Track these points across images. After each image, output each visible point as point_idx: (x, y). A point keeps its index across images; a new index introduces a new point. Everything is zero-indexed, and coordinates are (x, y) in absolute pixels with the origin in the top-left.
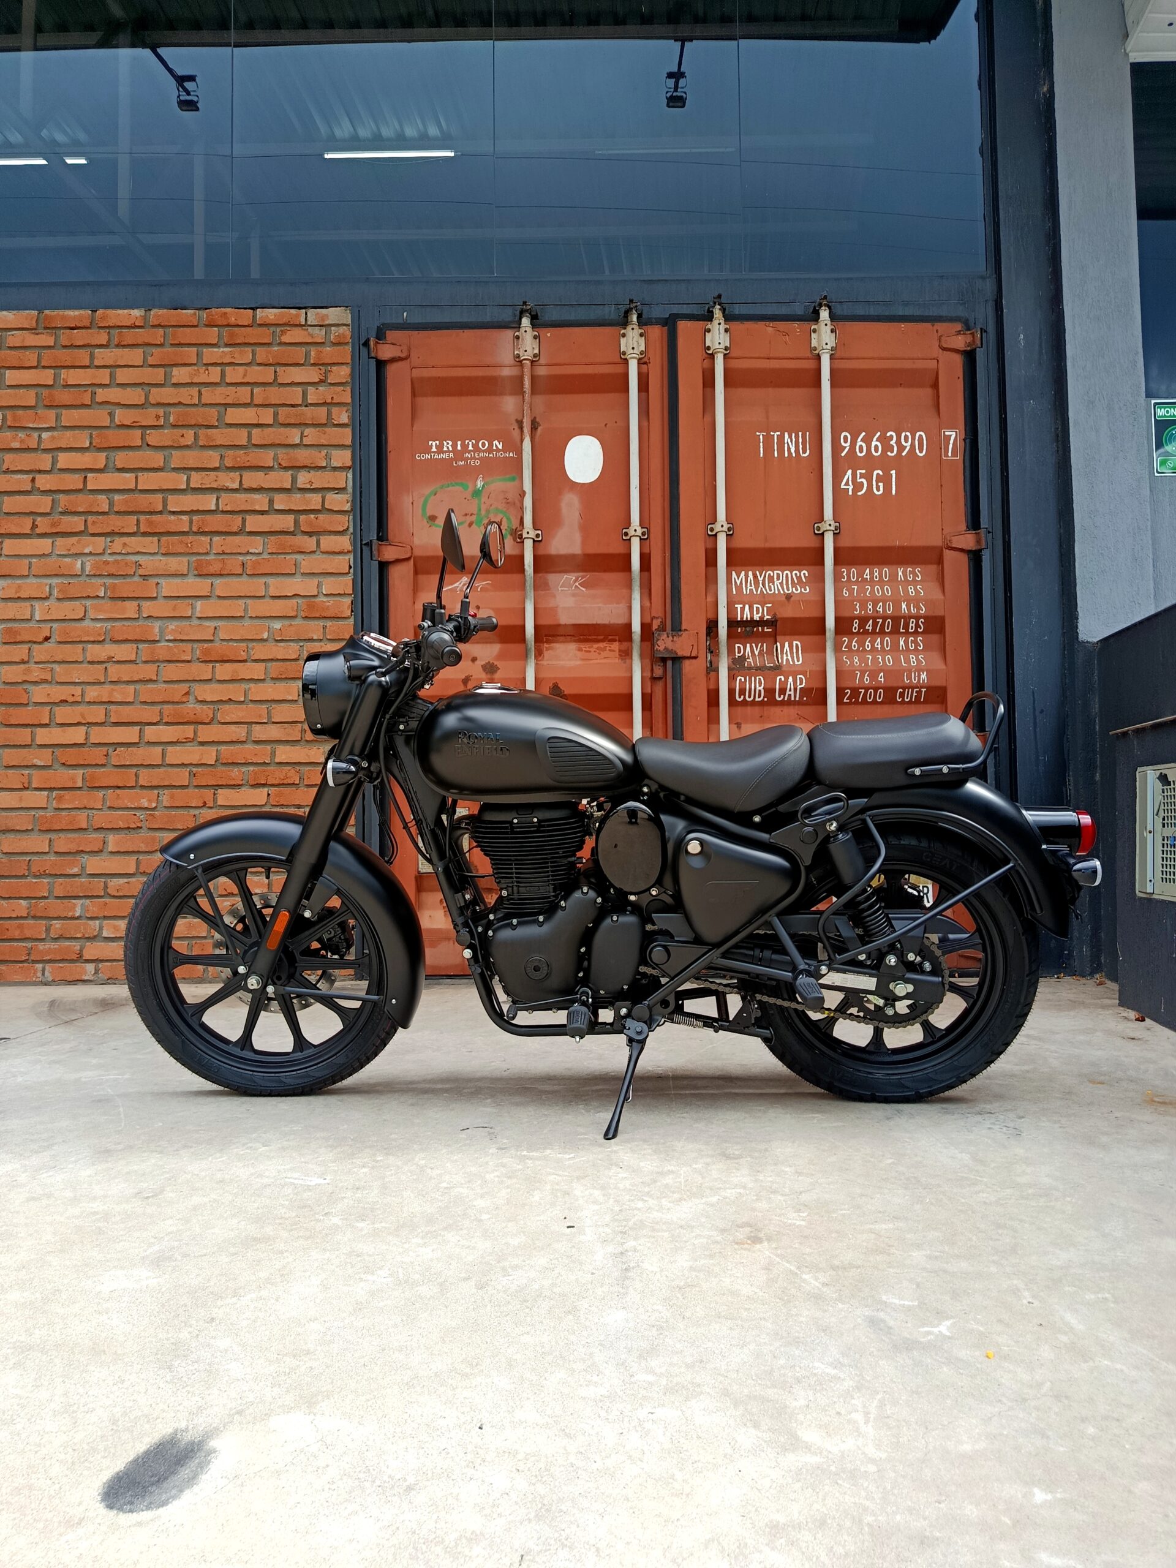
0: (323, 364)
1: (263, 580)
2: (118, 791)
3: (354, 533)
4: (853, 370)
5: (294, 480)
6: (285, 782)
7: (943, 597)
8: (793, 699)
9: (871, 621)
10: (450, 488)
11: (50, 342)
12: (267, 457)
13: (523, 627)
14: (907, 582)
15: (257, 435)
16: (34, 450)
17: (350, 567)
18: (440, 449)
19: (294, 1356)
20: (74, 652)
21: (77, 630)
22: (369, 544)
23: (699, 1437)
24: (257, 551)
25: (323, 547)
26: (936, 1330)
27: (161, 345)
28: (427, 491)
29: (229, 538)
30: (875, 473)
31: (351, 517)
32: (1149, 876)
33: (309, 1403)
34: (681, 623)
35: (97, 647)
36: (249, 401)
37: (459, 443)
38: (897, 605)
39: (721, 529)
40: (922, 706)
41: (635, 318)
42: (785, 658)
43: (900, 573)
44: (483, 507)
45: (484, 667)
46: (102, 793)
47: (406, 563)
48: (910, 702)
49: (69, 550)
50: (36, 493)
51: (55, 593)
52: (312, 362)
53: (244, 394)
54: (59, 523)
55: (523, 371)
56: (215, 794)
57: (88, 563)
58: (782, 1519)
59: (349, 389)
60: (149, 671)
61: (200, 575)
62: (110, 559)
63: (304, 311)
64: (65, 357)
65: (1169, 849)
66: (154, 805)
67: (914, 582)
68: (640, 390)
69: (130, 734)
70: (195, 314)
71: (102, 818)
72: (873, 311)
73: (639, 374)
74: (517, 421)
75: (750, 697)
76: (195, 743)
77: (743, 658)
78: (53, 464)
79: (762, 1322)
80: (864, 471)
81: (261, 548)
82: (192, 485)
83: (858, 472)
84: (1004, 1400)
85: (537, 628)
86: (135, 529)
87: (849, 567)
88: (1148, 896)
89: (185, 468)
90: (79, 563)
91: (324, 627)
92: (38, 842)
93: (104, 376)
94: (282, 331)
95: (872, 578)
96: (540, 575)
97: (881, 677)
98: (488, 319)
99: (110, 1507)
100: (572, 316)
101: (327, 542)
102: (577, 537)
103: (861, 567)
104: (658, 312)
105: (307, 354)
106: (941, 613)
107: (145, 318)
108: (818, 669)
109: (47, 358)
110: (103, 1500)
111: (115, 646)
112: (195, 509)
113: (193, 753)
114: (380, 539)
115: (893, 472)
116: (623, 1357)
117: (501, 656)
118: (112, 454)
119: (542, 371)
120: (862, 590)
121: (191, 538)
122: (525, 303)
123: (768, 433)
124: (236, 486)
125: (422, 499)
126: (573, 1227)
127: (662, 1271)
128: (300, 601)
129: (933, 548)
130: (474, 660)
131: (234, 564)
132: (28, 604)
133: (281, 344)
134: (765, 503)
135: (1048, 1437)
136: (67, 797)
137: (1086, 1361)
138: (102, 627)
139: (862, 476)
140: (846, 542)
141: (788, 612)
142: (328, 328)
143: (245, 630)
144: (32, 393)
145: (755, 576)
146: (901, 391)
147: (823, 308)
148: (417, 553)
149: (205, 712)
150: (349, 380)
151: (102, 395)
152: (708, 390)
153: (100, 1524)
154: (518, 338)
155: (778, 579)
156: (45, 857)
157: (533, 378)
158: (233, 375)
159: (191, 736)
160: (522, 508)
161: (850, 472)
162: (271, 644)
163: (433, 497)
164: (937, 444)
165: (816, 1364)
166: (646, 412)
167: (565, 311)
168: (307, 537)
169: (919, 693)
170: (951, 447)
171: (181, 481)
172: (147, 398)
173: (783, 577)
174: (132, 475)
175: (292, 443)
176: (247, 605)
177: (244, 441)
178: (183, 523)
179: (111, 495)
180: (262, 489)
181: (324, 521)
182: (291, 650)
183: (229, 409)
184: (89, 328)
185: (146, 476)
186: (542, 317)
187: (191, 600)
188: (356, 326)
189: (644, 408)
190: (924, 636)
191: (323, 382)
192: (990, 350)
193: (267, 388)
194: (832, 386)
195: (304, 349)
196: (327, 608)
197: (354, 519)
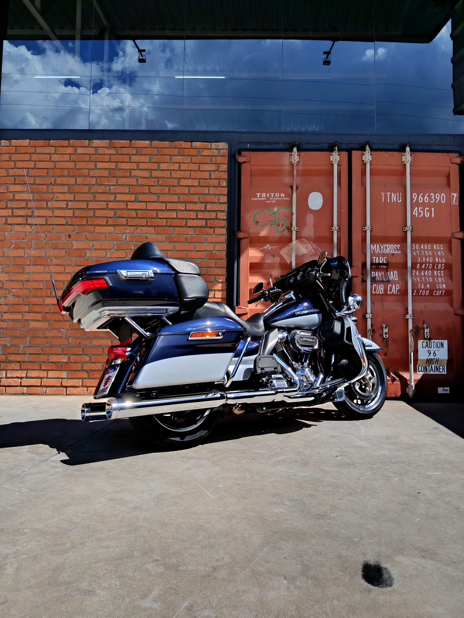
0: (217, 164)
1: (194, 244)
3: (227, 228)
4: (417, 170)
5: (206, 207)
7: (451, 256)
8: (394, 293)
9: (424, 264)
10: (264, 211)
11: (114, 152)
12: (196, 198)
13: (291, 264)
14: (437, 250)
15: (192, 190)
16: (107, 193)
17: (226, 240)
18: (261, 196)
24: (191, 234)
25: (216, 232)
27: (156, 155)
28: (256, 212)
29: (181, 228)
30: (426, 209)
31: (226, 221)
33: (400, 552)
36: (189, 177)
37: (268, 194)
38: (434, 259)
39: (368, 229)
40: (443, 297)
41: (337, 148)
42: (391, 277)
43: (435, 247)
44: (277, 218)
45: (275, 278)
47: (247, 239)
48: (439, 295)
49: (121, 231)
50: (108, 209)
51: (115, 247)
52: (213, 162)
53: (187, 174)
54: (117, 221)
55: (293, 168)
57: (128, 236)
59: (227, 173)
61: (170, 242)
62: (136, 235)
63: (210, 143)
64: (120, 158)
67: (440, 250)
68: (338, 176)
70: (169, 143)
72: (425, 148)
73: (338, 169)
74: (290, 186)
75: (378, 292)
77: (375, 277)
78: (115, 199)
80: (422, 208)
81: (193, 232)
82: (167, 208)
83: (420, 208)
86: (146, 224)
87: (415, 244)
89: (164, 202)
90: (124, 237)
91: (216, 263)
93: (134, 166)
94: (202, 151)
95: (424, 248)
97: (428, 286)
98: (279, 148)
100: (311, 147)
101: (218, 231)
102: (312, 230)
103: (420, 244)
104: (343, 146)
105: (211, 160)
106: (450, 262)
107: (151, 145)
108: (404, 282)
109: (113, 158)
112: (168, 217)
114: (238, 230)
115: (433, 209)
118: (137, 196)
119: (300, 168)
120: (420, 253)
121: (167, 228)
122: (295, 142)
123: (386, 193)
124: (184, 209)
125: (254, 215)
126: (419, 493)
128: (207, 252)
129: (448, 237)
130: (271, 276)
131: (182, 238)
133: (201, 156)
134: (384, 219)
139: (421, 210)
140: (415, 235)
141: (393, 260)
142: (219, 150)
145: (380, 246)
146: (435, 178)
147: (407, 147)
148: (251, 235)
150: (227, 170)
151: (134, 173)
152: (364, 176)
154: (291, 155)
155: (389, 248)
157: (297, 170)
158: (183, 167)
160: (292, 219)
161: (416, 208)
163: (258, 214)
164: (449, 199)
166: (339, 184)
167: (308, 145)
168: (210, 229)
169: (442, 292)
170: (454, 200)
171: (163, 207)
172: (151, 175)
173: (390, 247)
174: (145, 204)
175: (205, 193)
176: (187, 254)
177: (187, 192)
178: (164, 222)
179: (136, 211)
180: (194, 210)
181: (217, 223)
182: (203, 271)
183: (181, 180)
184: (129, 148)
185: (150, 204)
186: (300, 147)
187: (166, 251)
188: (230, 149)
189: (339, 182)
190: (444, 270)
191: (217, 170)
193: (196, 172)
194: (410, 176)
195: (210, 158)
196: (217, 255)
197: (228, 222)
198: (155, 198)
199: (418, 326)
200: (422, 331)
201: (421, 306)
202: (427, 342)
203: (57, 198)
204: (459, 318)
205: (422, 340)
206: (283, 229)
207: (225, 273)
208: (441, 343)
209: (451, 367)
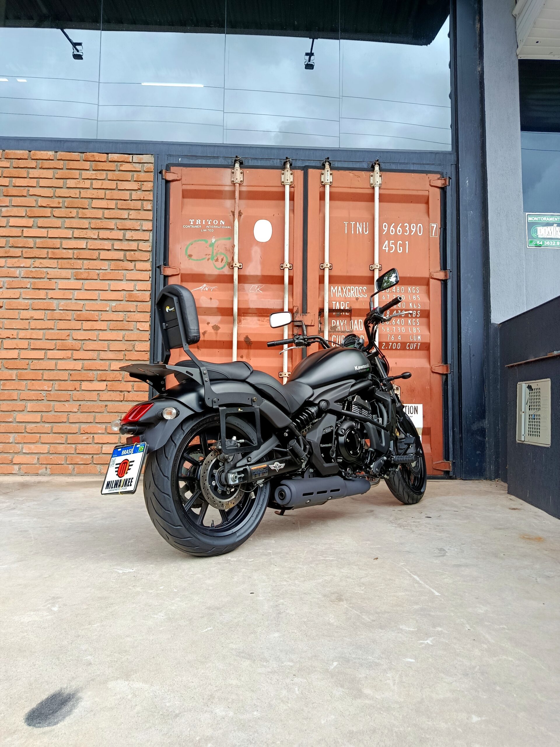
0: (140, 181)
1: (107, 282)
2: (33, 382)
3: (152, 262)
4: (389, 195)
5: (124, 235)
6: (115, 379)
7: (429, 301)
10: (199, 242)
11: (8, 165)
12: (112, 224)
13: (232, 309)
14: (414, 294)
15: (107, 213)
17: (150, 278)
18: (195, 223)
19: (119, 653)
20: (14, 314)
21: (15, 303)
22: (159, 267)
23: (315, 692)
24: (105, 268)
25: (137, 268)
26: (426, 642)
27: (62, 169)
28: (188, 243)
29: (92, 262)
30: (399, 242)
31: (151, 254)
32: (523, 433)
33: (127, 676)
34: (307, 309)
35: (25, 311)
36: (103, 197)
37: (204, 221)
38: (408, 304)
39: (327, 266)
40: (418, 352)
41: (288, 166)
42: (355, 327)
43: (409, 289)
44: (215, 252)
45: (213, 327)
46: (25, 382)
47: (177, 276)
48: (413, 349)
49: (13, 265)
51: (6, 285)
52: (135, 180)
53: (101, 194)
54: (9, 251)
55: (235, 189)
56: (80, 384)
57: (22, 271)
58: (354, 729)
59: (152, 193)
60: (50, 324)
61: (77, 279)
62: (34, 270)
63: (131, 156)
64: (15, 172)
65: (532, 420)
66: (50, 389)
67: (416, 294)
68: (290, 200)
70: (79, 155)
71: (25, 395)
72: (399, 167)
73: (290, 192)
74: (232, 211)
76: (72, 359)
77: (335, 327)
78: (7, 224)
79: (345, 638)
80: (393, 242)
81: (107, 267)
82: (75, 236)
83: (391, 242)
84: (458, 674)
85: (239, 309)
86: (46, 256)
88: (522, 442)
89: (71, 228)
90: (18, 272)
91: (137, 306)
93: (33, 182)
94: (121, 165)
95: (396, 291)
96: (241, 284)
97: (400, 338)
98: (219, 163)
99: (29, 725)
100: (259, 163)
101: (139, 265)
102: (259, 267)
104: (299, 164)
105: (133, 176)
106: (428, 309)
107: (54, 155)
109: (7, 172)
110: (25, 722)
111: (34, 311)
112: (76, 247)
114: (165, 265)
116: (278, 654)
117: (221, 322)
118: (36, 219)
119: (244, 189)
120: (392, 297)
121: (73, 261)
122: (237, 157)
123: (349, 222)
124: (96, 237)
125: (186, 247)
126: (253, 593)
127: (296, 614)
128: (125, 292)
129: (425, 278)
130: (208, 323)
131: (93, 274)
133: (120, 171)
134: (347, 255)
135: (478, 692)
136: (7, 384)
137: (495, 657)
138: (28, 303)
139: (392, 244)
141: (356, 306)
142: (143, 164)
143: (98, 305)
145: (342, 289)
146: (412, 205)
147: (377, 165)
148: (183, 272)
149: (77, 344)
150: (152, 189)
151: (32, 191)
152: (321, 201)
153: (24, 733)
154: (233, 173)
155: (352, 291)
157: (240, 192)
158: (96, 184)
159: (70, 356)
160: (233, 253)
161: (387, 242)
162: (110, 312)
163: (191, 246)
164: (428, 230)
165: (370, 657)
166: (292, 210)
167: (256, 161)
168: (129, 262)
169: (417, 345)
170: (434, 231)
171: (69, 233)
172: (54, 193)
173: (355, 290)
174: (46, 230)
175: (123, 218)
176: (99, 294)
177: (100, 216)
178: (69, 254)
179: (35, 239)
180: (108, 239)
181: (138, 255)
182: (120, 316)
183: (94, 200)
184: (27, 159)
185: (52, 231)
186: (246, 163)
187: (72, 291)
188: (156, 164)
189: (292, 208)
190: (420, 319)
191: (139, 189)
192: (453, 188)
193: (113, 191)
194: (380, 201)
195: (131, 173)
196: (138, 296)
197: (152, 255)
204: (438, 376)
206: (222, 266)
207: (148, 319)
208: (415, 408)
209: (428, 437)
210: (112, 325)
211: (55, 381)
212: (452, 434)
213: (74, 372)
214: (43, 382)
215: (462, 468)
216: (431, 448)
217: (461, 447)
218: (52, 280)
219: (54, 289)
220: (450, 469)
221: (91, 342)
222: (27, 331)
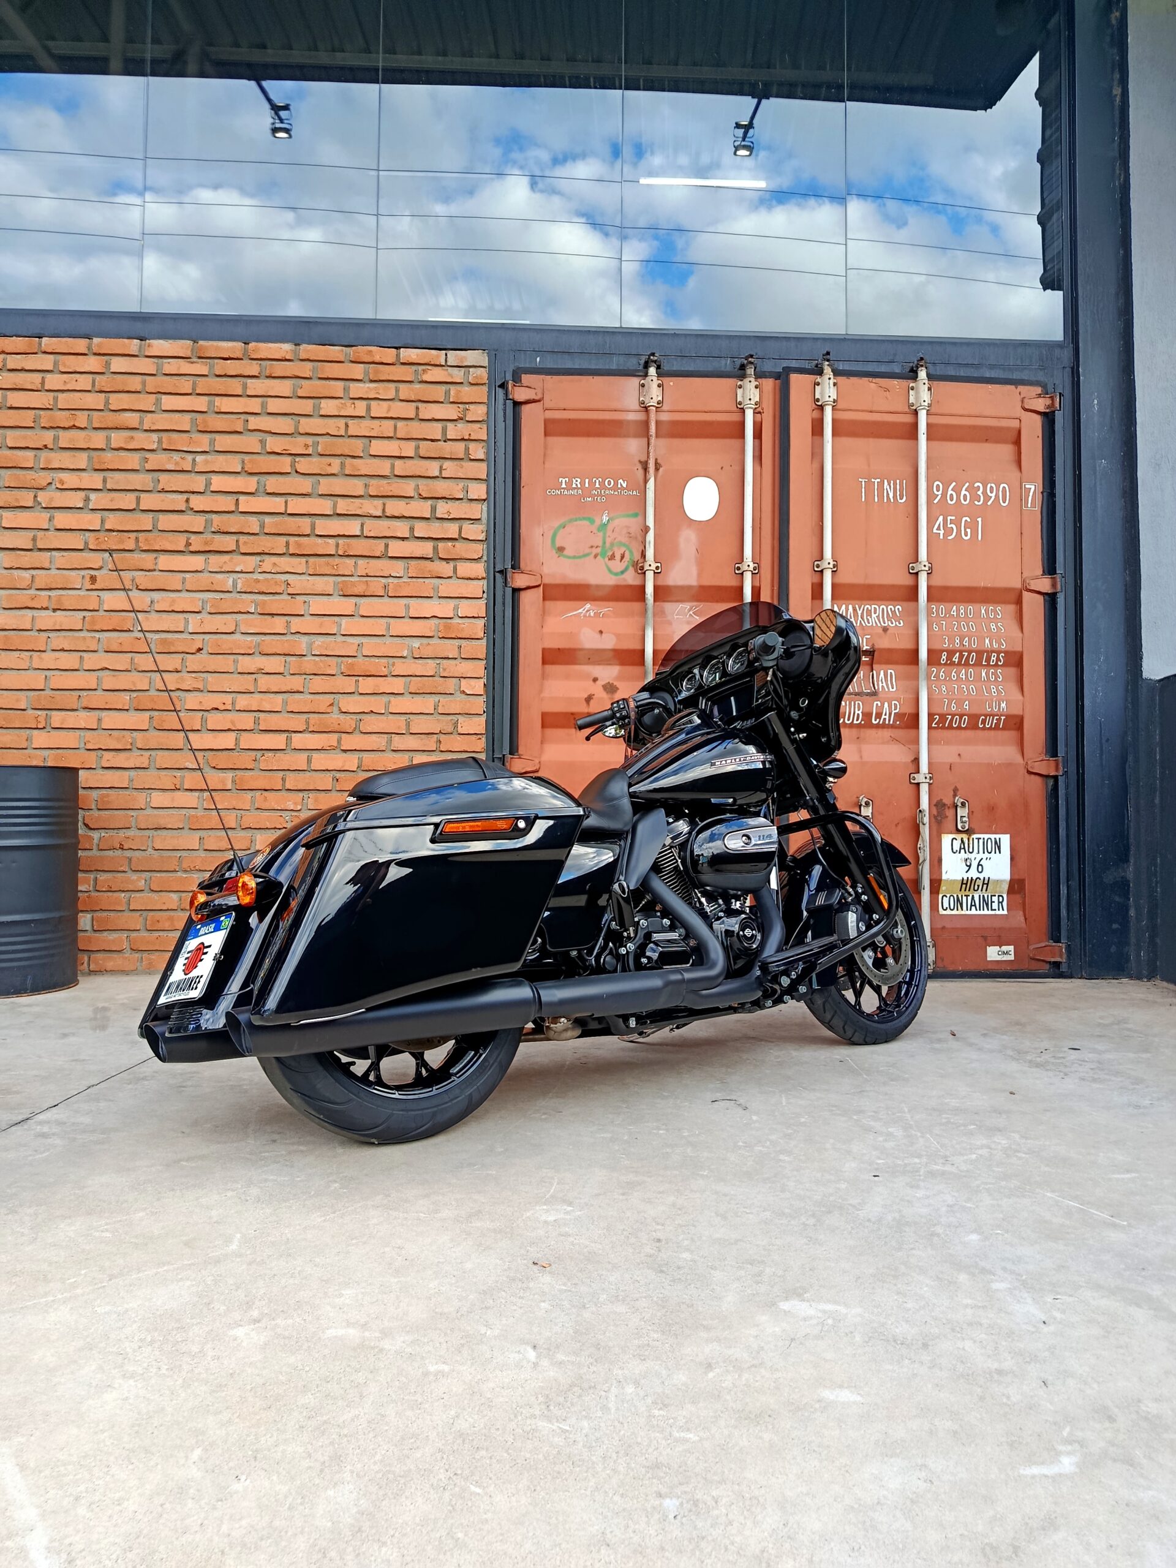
0: (461, 403)
1: (404, 601)
2: (265, 793)
3: (488, 561)
4: (945, 426)
5: (434, 509)
7: (1021, 635)
8: (887, 722)
9: (957, 654)
10: (579, 522)
11: (205, 370)
12: (408, 488)
13: (643, 651)
14: (991, 621)
15: (400, 467)
16: (188, 472)
17: (484, 592)
18: (569, 486)
19: (751, 1264)
20: (225, 663)
21: (226, 643)
22: (502, 572)
24: (398, 575)
25: (460, 573)
27: (310, 378)
28: (557, 523)
29: (372, 561)
30: (964, 519)
31: (485, 547)
35: (247, 658)
36: (391, 435)
37: (587, 481)
38: (981, 642)
39: (828, 566)
40: (999, 733)
41: (752, 370)
42: (881, 685)
43: (983, 611)
44: (608, 540)
45: (605, 687)
46: (250, 794)
47: (536, 589)
48: (990, 728)
49: (221, 568)
50: (190, 512)
51: (208, 607)
52: (451, 400)
53: (387, 427)
54: (212, 541)
55: (648, 417)
57: (239, 581)
59: (485, 426)
60: (296, 683)
61: (344, 596)
62: (261, 577)
63: (444, 352)
64: (219, 385)
66: (299, 808)
67: (995, 620)
68: (754, 438)
69: (279, 741)
70: (342, 351)
71: (249, 819)
72: (962, 373)
73: (755, 424)
74: (640, 462)
75: (849, 720)
76: (338, 751)
78: (207, 487)
80: (953, 518)
81: (402, 572)
82: (338, 511)
85: (655, 652)
86: (284, 550)
87: (937, 604)
89: (331, 495)
90: (231, 580)
91: (459, 647)
92: (191, 840)
93: (254, 405)
94: (423, 370)
95: (958, 614)
96: (657, 603)
97: (966, 706)
98: (614, 367)
100: (691, 367)
101: (464, 569)
102: (694, 570)
103: (948, 605)
104: (768, 366)
105: (447, 393)
106: (1019, 649)
107: (295, 352)
108: (911, 696)
109: (203, 385)
111: (264, 658)
112: (340, 533)
113: (337, 761)
114: (513, 567)
115: (979, 520)
117: (619, 678)
118: (263, 478)
119: (664, 417)
120: (950, 625)
121: (337, 560)
122: (652, 354)
123: (870, 480)
124: (379, 513)
125: (552, 532)
128: (436, 621)
129: (1013, 590)
130: (595, 680)
131: (376, 586)
132: (181, 616)
133: (422, 382)
134: (866, 543)
136: (217, 798)
138: (252, 641)
139: (952, 522)
140: (937, 581)
141: (884, 643)
142: (467, 369)
143: (386, 647)
144: (188, 416)
145: (855, 610)
146: (987, 445)
147: (922, 368)
148: (546, 581)
149: (348, 722)
150: (485, 418)
151: (254, 422)
152: (816, 438)
154: (643, 386)
155: (875, 613)
156: (195, 853)
157: (657, 422)
158: (378, 409)
159: (335, 744)
160: (644, 543)
161: (941, 518)
162: (410, 661)
163: (562, 530)
164: (1019, 496)
166: (758, 457)
167: (685, 361)
168: (444, 563)
169: (999, 720)
170: (1030, 498)
171: (326, 506)
172: (296, 428)
173: (879, 611)
174: (283, 500)
175: (431, 475)
176: (388, 624)
177: (387, 472)
178: (329, 547)
179: (261, 517)
180: (404, 517)
181: (461, 549)
182: (429, 667)
183: (374, 441)
184: (242, 359)
185: (295, 501)
186: (666, 367)
187: (336, 619)
188: (492, 368)
189: (757, 454)
190: (1003, 668)
191: (461, 419)
192: (1066, 413)
193: (409, 423)
194: (928, 439)
195: (444, 388)
196: (463, 630)
197: (488, 548)
198: (305, 484)
199: (941, 800)
200: (950, 813)
201: (948, 753)
202: (962, 839)
203: (62, 482)
204: (1038, 779)
205: (951, 833)
206: (622, 569)
207: (481, 672)
208: (996, 842)
209: (1018, 898)
210: (415, 684)
211: (307, 792)
212: (1066, 892)
213: (343, 775)
214: (284, 793)
215: (1085, 955)
216: (1026, 919)
217: (1082, 917)
218: (297, 597)
219: (302, 615)
220: (1061, 957)
221: (373, 717)
222: (251, 695)
